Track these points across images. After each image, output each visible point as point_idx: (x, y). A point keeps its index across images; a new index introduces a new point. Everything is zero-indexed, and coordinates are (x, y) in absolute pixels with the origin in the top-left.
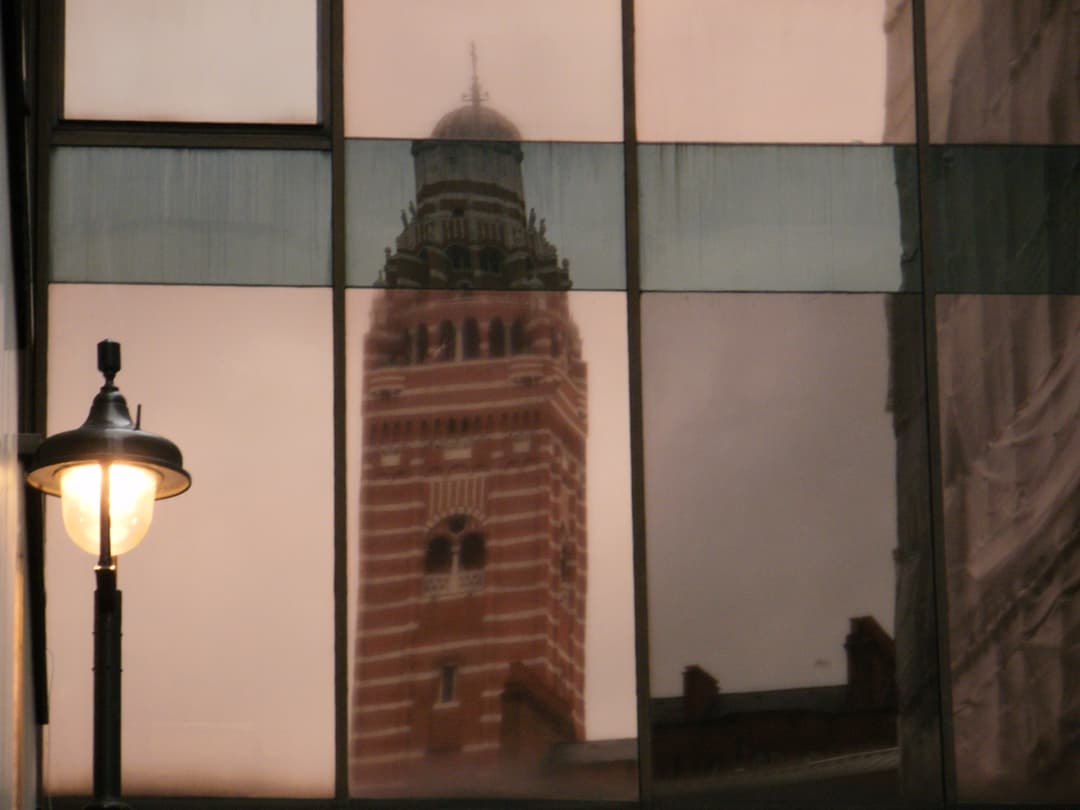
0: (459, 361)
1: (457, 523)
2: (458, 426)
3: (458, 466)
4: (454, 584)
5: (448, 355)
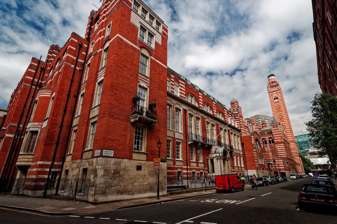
1: (275, 97)
4: (276, 100)
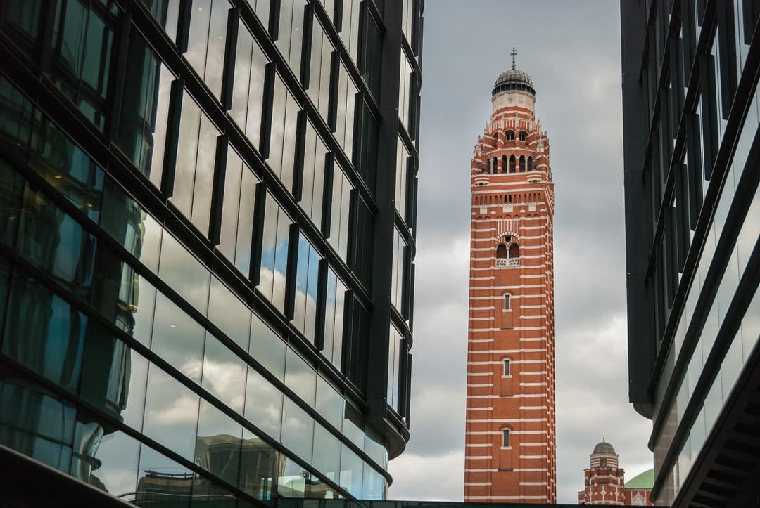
0: (508, 174)
2: (508, 199)
3: (508, 215)
5: (504, 170)
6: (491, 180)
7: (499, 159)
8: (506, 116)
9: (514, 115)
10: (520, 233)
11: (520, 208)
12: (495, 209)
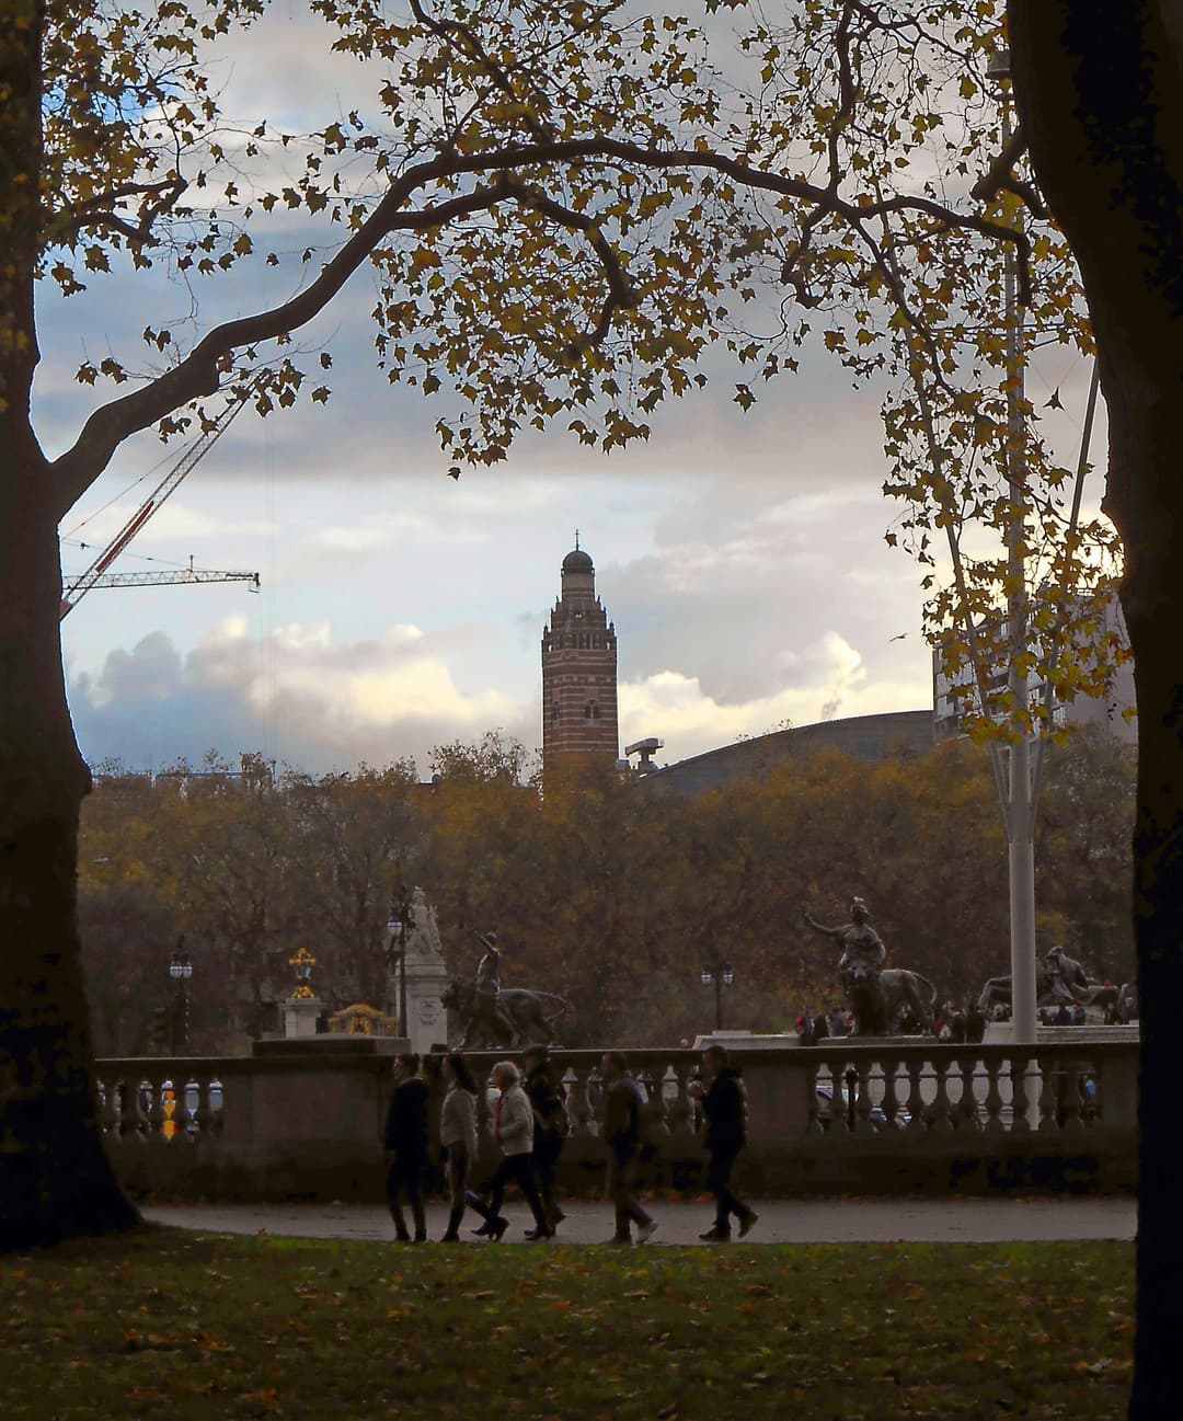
2: (592, 670)
3: (592, 684)
6: (581, 654)
7: (585, 636)
8: (574, 596)
9: (579, 595)
10: (602, 700)
11: (601, 679)
12: (584, 678)
